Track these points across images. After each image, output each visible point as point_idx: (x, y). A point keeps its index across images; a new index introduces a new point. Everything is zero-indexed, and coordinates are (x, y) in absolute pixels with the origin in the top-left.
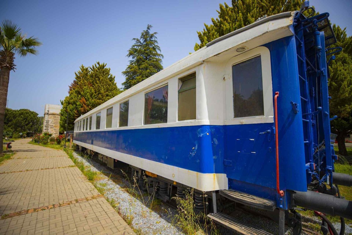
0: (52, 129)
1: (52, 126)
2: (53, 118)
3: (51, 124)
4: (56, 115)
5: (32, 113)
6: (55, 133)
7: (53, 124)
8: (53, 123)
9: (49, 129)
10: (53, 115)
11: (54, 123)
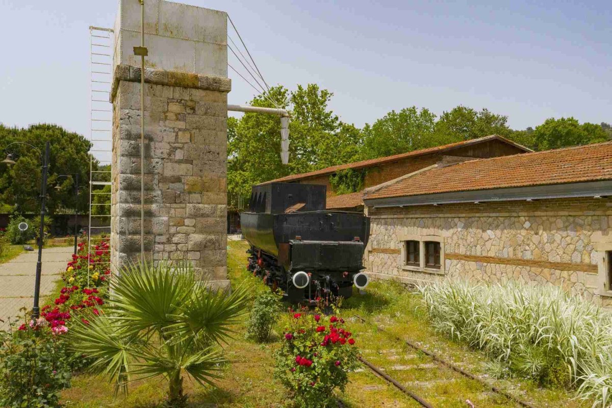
0: (176, 211)
1: (178, 179)
2: (178, 117)
3: (170, 170)
4: (198, 94)
5: (73, 138)
6: (197, 238)
7: (181, 170)
8: (179, 155)
9: (154, 207)
10: (177, 93)
11: (188, 161)
